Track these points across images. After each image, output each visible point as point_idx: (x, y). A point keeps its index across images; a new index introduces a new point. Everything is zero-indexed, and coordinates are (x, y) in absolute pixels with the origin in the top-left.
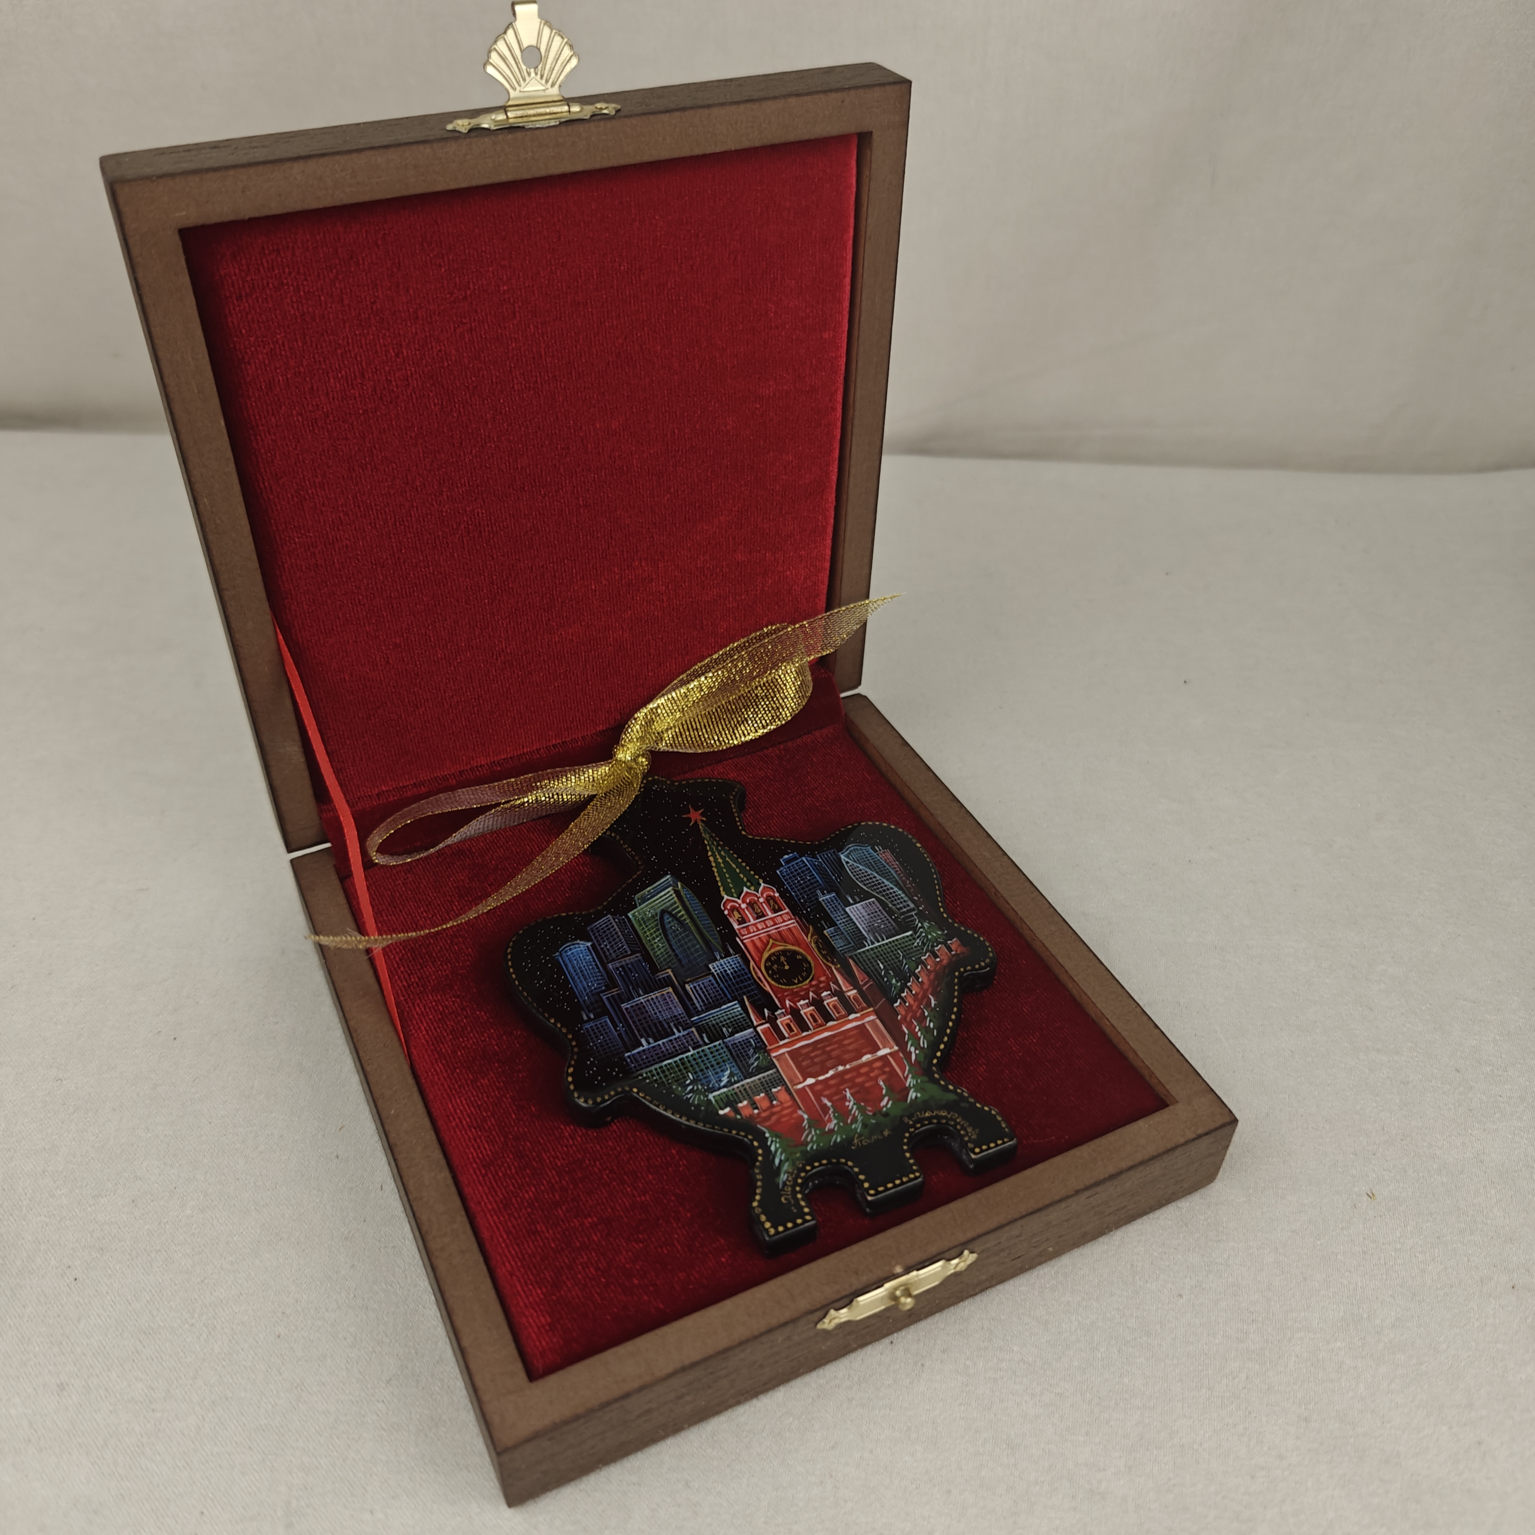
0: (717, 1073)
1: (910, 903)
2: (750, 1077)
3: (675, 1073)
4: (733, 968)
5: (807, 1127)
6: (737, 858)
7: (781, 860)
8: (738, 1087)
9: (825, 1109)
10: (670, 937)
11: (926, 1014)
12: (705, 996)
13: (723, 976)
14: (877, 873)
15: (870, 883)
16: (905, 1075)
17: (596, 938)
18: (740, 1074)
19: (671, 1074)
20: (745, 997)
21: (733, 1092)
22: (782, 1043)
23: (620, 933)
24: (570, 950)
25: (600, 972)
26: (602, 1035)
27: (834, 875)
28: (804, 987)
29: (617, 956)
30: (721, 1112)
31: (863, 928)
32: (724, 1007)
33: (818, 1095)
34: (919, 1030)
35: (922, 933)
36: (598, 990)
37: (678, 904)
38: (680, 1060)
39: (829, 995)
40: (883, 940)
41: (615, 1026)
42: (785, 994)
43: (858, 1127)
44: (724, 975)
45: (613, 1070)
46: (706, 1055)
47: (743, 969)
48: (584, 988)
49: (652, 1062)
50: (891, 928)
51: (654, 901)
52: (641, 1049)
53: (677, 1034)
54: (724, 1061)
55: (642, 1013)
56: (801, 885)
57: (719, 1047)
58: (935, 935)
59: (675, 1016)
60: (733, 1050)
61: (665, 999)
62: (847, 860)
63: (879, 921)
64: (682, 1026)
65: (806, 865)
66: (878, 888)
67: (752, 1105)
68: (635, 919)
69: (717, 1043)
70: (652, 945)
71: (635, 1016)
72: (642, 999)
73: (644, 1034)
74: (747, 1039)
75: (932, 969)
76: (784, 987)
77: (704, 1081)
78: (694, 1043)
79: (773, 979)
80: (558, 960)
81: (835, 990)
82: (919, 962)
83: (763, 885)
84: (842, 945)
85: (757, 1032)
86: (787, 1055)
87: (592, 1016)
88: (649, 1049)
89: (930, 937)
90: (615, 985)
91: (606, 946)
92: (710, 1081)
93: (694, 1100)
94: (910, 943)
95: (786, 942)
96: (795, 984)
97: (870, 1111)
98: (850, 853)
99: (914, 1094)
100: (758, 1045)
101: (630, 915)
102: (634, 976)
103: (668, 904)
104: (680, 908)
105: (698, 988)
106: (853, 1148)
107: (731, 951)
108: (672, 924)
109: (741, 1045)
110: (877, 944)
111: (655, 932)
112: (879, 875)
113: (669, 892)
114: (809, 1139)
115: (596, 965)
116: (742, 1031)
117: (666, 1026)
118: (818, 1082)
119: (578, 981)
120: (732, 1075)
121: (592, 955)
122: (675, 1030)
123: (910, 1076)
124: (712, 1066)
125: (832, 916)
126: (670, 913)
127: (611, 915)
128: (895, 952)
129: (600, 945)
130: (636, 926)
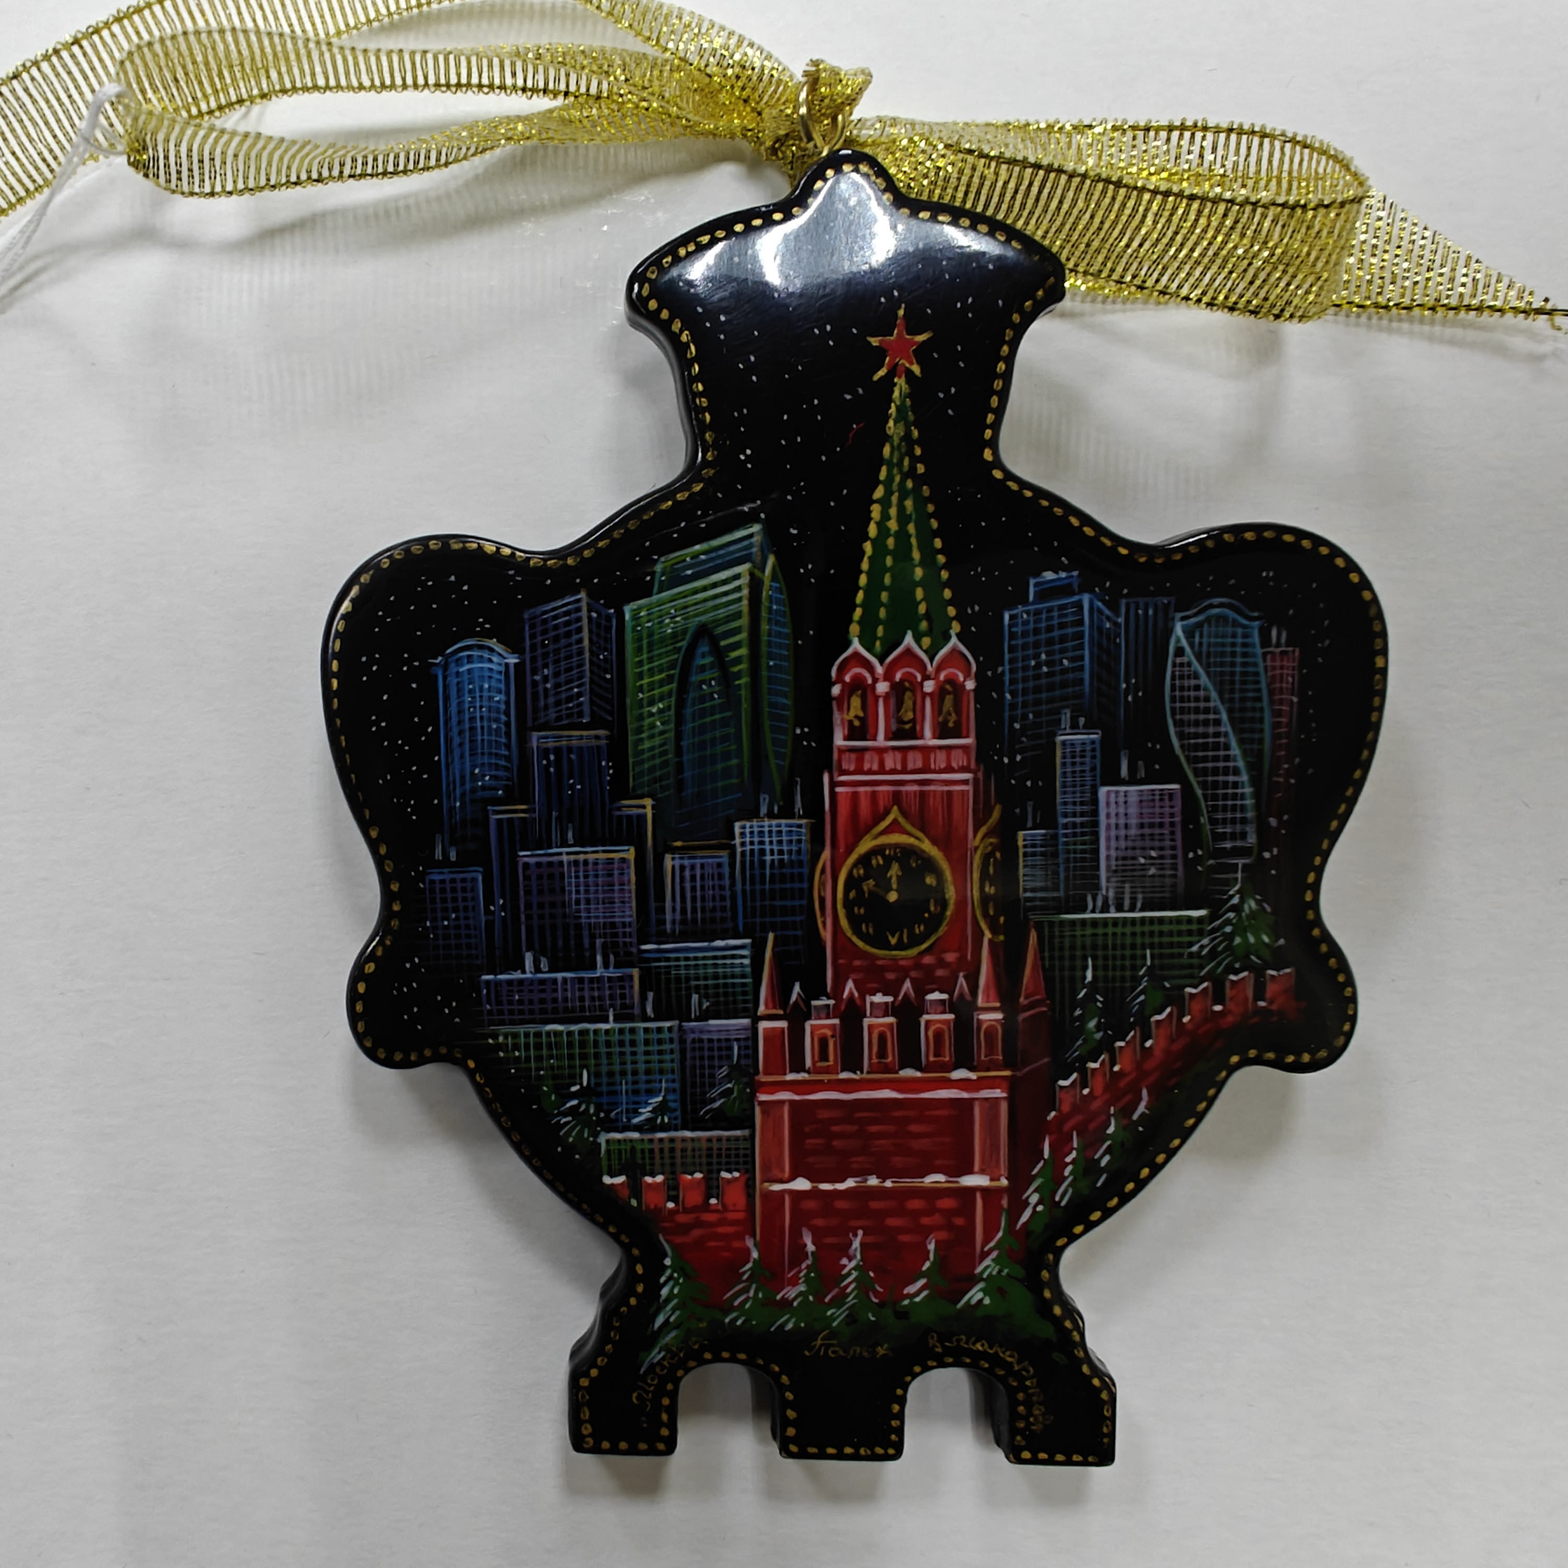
0: (636, 1092)
1: (1251, 830)
2: (693, 1130)
3: (559, 1058)
4: (781, 852)
5: (745, 1277)
6: (936, 534)
7: (1032, 582)
8: (661, 1140)
9: (799, 1252)
10: (688, 711)
11: (1111, 1130)
12: (694, 899)
13: (752, 862)
14: (1230, 711)
15: (1196, 735)
16: (986, 1249)
17: (533, 648)
18: (678, 1113)
19: (551, 1057)
20: (771, 936)
21: (647, 1146)
22: (790, 1077)
23: (587, 655)
24: (470, 659)
25: (508, 746)
26: (456, 910)
27: (1127, 682)
28: (902, 963)
29: (559, 719)
30: (607, 1180)
31: (1108, 857)
32: (719, 943)
33: (800, 1219)
34: (1073, 1162)
35: (1228, 922)
36: (488, 794)
37: (744, 621)
38: (582, 1033)
39: (943, 1002)
40: (1132, 909)
41: (489, 899)
42: (857, 963)
43: (837, 1316)
44: (756, 859)
45: (446, 1003)
46: (633, 1043)
47: (800, 864)
48: (463, 777)
49: (528, 1017)
50: (1168, 881)
51: (696, 592)
52: (518, 975)
53: (599, 972)
54: (661, 1072)
55: (552, 891)
56: (1038, 677)
57: (666, 1035)
58: (1252, 939)
59: (613, 925)
60: (688, 1055)
61: (611, 875)
62: (1184, 643)
63: (1153, 854)
64: (616, 955)
65: (1081, 622)
66: (1205, 759)
67: (669, 1188)
68: (634, 629)
69: (667, 1024)
70: (641, 718)
71: (535, 892)
72: (565, 855)
73: (537, 945)
74: (728, 1040)
75: (1190, 1027)
76: (860, 944)
77: (605, 1100)
78: (624, 1006)
79: (850, 916)
80: (436, 676)
81: (961, 995)
82: (1177, 1000)
83: (954, 640)
84: (1039, 884)
85: (755, 1030)
86: (786, 1109)
87: (453, 856)
88: (531, 982)
89: (1238, 940)
90: (526, 798)
91: (546, 679)
92: (616, 1105)
93: (568, 1133)
94: (1186, 939)
95: (922, 830)
96: (889, 947)
97: (877, 1294)
98: (1200, 625)
99: (980, 1295)
100: (743, 1062)
101: (628, 610)
102: (572, 787)
103: (722, 612)
104: (743, 636)
105: (687, 873)
106: (807, 1353)
107: (799, 804)
108: (707, 676)
109: (711, 1049)
110: (1113, 914)
111: (662, 683)
112: (1232, 720)
113: (737, 577)
114: (736, 1303)
115: (508, 724)
116: (728, 1017)
117: (586, 942)
118: (813, 1194)
119: (457, 752)
120: (660, 1109)
121: (508, 694)
122: (599, 959)
123: (994, 1254)
124: (635, 1073)
125: (1059, 800)
126: (714, 641)
127: (589, 595)
128: (1139, 952)
129: (534, 672)
130: (630, 647)
